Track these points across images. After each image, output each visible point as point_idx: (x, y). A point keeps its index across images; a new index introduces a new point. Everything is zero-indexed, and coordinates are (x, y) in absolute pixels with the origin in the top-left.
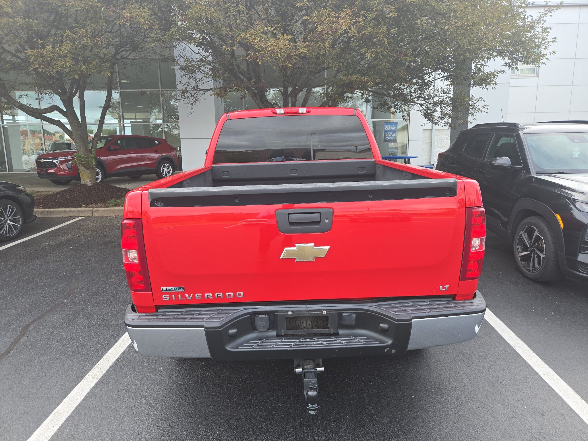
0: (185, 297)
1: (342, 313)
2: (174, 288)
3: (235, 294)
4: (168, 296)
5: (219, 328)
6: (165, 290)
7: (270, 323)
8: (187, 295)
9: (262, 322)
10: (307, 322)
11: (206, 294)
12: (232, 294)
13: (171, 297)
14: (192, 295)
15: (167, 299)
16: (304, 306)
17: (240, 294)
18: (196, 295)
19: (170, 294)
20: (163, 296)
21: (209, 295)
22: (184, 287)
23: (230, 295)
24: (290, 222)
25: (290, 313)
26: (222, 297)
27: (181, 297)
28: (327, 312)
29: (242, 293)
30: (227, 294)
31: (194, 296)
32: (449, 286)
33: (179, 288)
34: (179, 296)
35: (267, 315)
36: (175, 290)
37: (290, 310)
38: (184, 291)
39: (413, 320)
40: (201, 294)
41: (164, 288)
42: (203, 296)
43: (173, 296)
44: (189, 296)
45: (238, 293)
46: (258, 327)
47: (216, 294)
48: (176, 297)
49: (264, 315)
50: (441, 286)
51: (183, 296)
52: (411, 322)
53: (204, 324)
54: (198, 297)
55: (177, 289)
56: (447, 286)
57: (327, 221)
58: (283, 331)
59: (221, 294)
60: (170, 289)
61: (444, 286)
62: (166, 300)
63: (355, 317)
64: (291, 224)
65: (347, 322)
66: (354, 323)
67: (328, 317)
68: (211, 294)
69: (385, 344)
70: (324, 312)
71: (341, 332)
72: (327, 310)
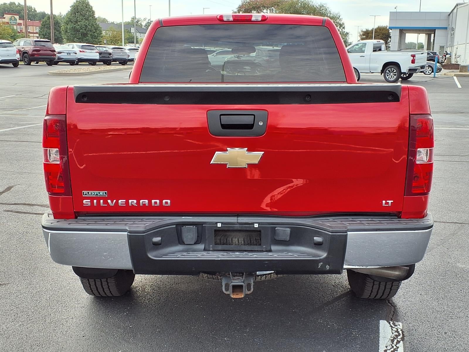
0: (108, 203)
1: (276, 227)
2: (96, 192)
3: (161, 202)
4: (89, 201)
5: (144, 232)
6: (86, 194)
7: (198, 236)
8: (109, 201)
9: (189, 234)
10: (239, 240)
11: (130, 201)
12: (158, 201)
13: (92, 202)
14: (115, 201)
15: (88, 204)
16: (236, 218)
17: (167, 202)
18: (120, 201)
19: (92, 199)
20: (84, 201)
21: (133, 202)
22: (106, 192)
23: (156, 203)
24: (222, 123)
25: (219, 225)
26: (147, 205)
27: (104, 203)
28: (259, 226)
29: (169, 201)
30: (153, 201)
31: (117, 202)
32: (392, 201)
33: (102, 193)
34: (102, 201)
35: (194, 227)
36: (97, 194)
37: (219, 222)
38: (107, 196)
39: (348, 233)
40: (125, 201)
41: (85, 192)
42: (127, 202)
43: (95, 201)
44: (112, 202)
45: (164, 201)
46: (185, 240)
47: (141, 201)
48: (98, 202)
49: (192, 226)
50: (384, 202)
51: (105, 202)
52: (346, 234)
53: (127, 228)
54: (121, 204)
55: (99, 194)
56: (390, 202)
57: (261, 124)
58: (211, 246)
59: (147, 201)
60: (92, 193)
61: (388, 201)
62: (87, 206)
63: (289, 232)
64: (224, 126)
65: (281, 237)
66: (288, 239)
67: (260, 231)
68: (135, 201)
69: (318, 258)
70: (256, 226)
71: (273, 248)
72: (259, 223)
